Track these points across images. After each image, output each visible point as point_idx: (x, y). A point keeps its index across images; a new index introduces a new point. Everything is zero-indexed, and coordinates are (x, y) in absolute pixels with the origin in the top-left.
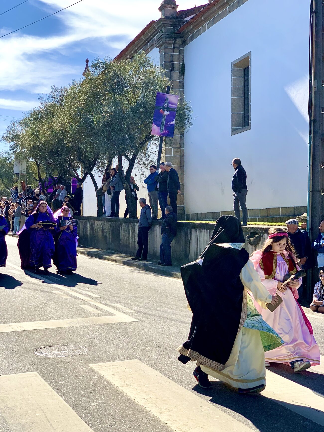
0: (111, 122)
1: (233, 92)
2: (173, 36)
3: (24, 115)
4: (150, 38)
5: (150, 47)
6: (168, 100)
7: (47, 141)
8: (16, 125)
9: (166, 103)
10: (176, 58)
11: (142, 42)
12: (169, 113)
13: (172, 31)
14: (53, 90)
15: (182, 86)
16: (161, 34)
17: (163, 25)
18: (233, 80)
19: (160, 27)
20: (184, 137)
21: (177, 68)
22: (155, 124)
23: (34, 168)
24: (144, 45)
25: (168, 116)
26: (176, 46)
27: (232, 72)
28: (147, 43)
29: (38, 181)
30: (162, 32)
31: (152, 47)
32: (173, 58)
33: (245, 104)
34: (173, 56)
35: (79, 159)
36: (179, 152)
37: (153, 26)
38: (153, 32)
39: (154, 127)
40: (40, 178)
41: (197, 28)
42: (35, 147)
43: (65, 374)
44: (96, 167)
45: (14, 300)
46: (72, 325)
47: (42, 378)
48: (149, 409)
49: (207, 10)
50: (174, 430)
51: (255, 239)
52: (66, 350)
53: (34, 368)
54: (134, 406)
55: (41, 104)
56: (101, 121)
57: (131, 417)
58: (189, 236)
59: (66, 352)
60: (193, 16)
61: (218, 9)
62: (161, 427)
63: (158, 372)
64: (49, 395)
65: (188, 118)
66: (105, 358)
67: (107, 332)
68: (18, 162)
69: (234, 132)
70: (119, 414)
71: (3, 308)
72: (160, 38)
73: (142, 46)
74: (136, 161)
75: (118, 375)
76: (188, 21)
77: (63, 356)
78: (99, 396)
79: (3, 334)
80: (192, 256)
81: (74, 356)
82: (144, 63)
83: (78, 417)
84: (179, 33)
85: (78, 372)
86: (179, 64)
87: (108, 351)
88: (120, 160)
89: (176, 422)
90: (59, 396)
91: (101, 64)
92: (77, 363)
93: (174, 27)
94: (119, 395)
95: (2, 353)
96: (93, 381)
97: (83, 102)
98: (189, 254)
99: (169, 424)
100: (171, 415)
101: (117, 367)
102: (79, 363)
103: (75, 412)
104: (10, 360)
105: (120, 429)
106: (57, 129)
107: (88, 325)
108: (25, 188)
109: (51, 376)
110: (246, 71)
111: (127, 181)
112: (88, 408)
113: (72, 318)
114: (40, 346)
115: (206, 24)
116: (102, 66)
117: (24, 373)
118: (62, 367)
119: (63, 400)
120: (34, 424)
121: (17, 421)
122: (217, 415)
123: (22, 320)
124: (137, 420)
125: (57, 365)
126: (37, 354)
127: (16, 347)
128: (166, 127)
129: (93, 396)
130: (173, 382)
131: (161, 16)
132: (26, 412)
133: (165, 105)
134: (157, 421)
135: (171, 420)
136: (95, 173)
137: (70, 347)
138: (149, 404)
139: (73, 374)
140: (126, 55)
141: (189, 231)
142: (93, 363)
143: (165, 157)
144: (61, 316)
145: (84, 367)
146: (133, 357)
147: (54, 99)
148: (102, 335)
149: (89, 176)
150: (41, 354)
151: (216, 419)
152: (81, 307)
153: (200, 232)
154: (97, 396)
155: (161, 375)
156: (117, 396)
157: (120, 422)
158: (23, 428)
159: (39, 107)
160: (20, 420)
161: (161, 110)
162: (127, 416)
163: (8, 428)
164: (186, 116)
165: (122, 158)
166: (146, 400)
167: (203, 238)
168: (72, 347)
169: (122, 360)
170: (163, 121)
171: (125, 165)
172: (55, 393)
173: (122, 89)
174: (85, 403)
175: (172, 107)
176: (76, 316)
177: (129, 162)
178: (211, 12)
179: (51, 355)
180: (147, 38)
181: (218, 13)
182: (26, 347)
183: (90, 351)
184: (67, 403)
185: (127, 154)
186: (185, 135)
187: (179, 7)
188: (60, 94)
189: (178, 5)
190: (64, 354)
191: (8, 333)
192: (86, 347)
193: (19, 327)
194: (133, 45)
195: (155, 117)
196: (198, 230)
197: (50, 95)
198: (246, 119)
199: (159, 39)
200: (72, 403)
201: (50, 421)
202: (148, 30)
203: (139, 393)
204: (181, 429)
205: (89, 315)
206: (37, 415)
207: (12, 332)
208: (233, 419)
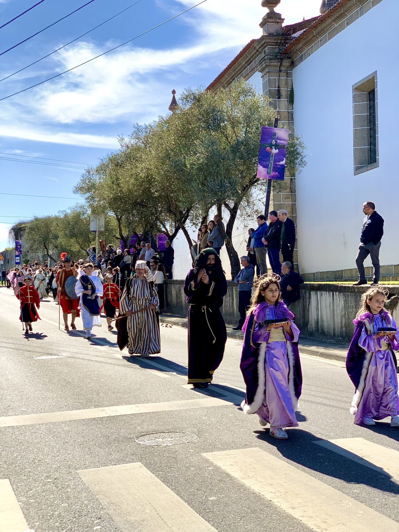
0: (206, 164)
1: (355, 122)
2: (278, 57)
3: (100, 161)
4: (250, 61)
5: (251, 71)
6: (276, 135)
7: (130, 191)
8: (92, 173)
9: (273, 139)
10: (283, 83)
11: (241, 66)
12: (277, 151)
13: (277, 50)
14: (136, 129)
15: (291, 117)
16: (263, 55)
17: (265, 45)
18: (355, 107)
19: (262, 47)
20: (295, 179)
21: (284, 96)
22: (261, 165)
23: (115, 223)
24: (242, 69)
25: (276, 154)
26: (283, 69)
27: (354, 97)
28: (246, 67)
29: (119, 239)
30: (265, 52)
31: (253, 71)
32: (279, 84)
33: (371, 137)
34: (279, 82)
35: (170, 211)
36: (289, 198)
37: (254, 46)
38: (254, 53)
39: (261, 168)
40: (121, 235)
41: (308, 45)
42: (116, 199)
43: (175, 465)
44: (189, 219)
45: (103, 380)
46: (175, 409)
47: (148, 470)
48: (279, 504)
49: (320, 24)
50: (311, 528)
51: (391, 302)
52: (172, 438)
53: (137, 458)
54: (260, 501)
55: (122, 146)
56: (195, 163)
57: (258, 513)
58: (308, 300)
59: (172, 439)
60: (302, 31)
61: (334, 21)
62: (295, 525)
63: (284, 462)
64: (158, 489)
65: (301, 156)
66: (219, 446)
67: (218, 416)
68: (95, 217)
69: (358, 171)
70: (243, 510)
71: (92, 390)
72: (263, 60)
73: (240, 71)
74: (239, 212)
75: (237, 465)
76: (297, 38)
77: (169, 444)
78: (217, 490)
79: (96, 420)
80: (312, 325)
81: (182, 444)
82: (246, 92)
83: (196, 513)
84: (286, 52)
85: (189, 463)
86: (286, 91)
87: (221, 438)
88: (219, 210)
89: (313, 519)
90: (171, 490)
91: (194, 96)
92: (187, 453)
93: (279, 46)
94: (241, 488)
95: (98, 441)
96: (208, 472)
97: (173, 143)
98: (308, 321)
99: (305, 521)
100: (305, 511)
101: (234, 456)
102: (189, 452)
103: (192, 507)
104: (108, 449)
105: (246, 527)
106: (142, 175)
107: (194, 408)
108: (104, 248)
109: (158, 467)
110: (370, 94)
111: (228, 236)
112: (206, 504)
113: (174, 400)
114: (141, 433)
115: (319, 41)
116: (195, 97)
117: (126, 464)
118: (169, 456)
119: (176, 495)
120: (145, 522)
121: (125, 518)
122: (361, 511)
123: (116, 403)
124: (265, 516)
125: (164, 454)
126: (139, 442)
127: (113, 434)
128: (275, 169)
129: (210, 489)
130: (304, 473)
131: (263, 33)
132: (134, 509)
133: (272, 141)
134: (290, 517)
135: (306, 517)
136: (188, 227)
137: (176, 433)
138: (278, 499)
139: (183, 464)
140: (221, 83)
141: (307, 295)
142: (207, 452)
143: (273, 204)
144: (161, 398)
145: (195, 457)
146: (253, 444)
147: (137, 140)
148: (213, 419)
149: (181, 231)
150: (143, 442)
151: (360, 515)
152: (183, 388)
153: (321, 295)
154: (215, 490)
155: (289, 465)
156: (239, 490)
157: (245, 518)
158: (132, 526)
159: (119, 150)
160: (128, 517)
161: (268, 148)
162: (252, 512)
163: (115, 526)
164: (298, 154)
165: (222, 208)
166: (274, 494)
167: (325, 302)
168: (179, 433)
169: (240, 448)
170: (271, 161)
171: (226, 216)
172: (166, 487)
173: (219, 124)
174: (201, 498)
175: (281, 143)
176: (178, 398)
177: (230, 212)
178: (325, 25)
179: (154, 442)
180: (247, 60)
181: (333, 26)
182: (125, 435)
183: (200, 438)
184: (181, 497)
185: (227, 202)
186: (296, 177)
187: (285, 21)
188: (144, 134)
189: (284, 19)
190: (170, 442)
191: (101, 419)
192: (195, 433)
193: (114, 412)
194: (230, 70)
195: (261, 157)
196: (318, 292)
197: (133, 135)
198: (372, 154)
199: (261, 62)
200: (187, 498)
201: (163, 518)
202: (247, 51)
203: (264, 487)
204: (319, 526)
205: (194, 397)
206: (146, 511)
207: (106, 417)
208: (381, 515)
